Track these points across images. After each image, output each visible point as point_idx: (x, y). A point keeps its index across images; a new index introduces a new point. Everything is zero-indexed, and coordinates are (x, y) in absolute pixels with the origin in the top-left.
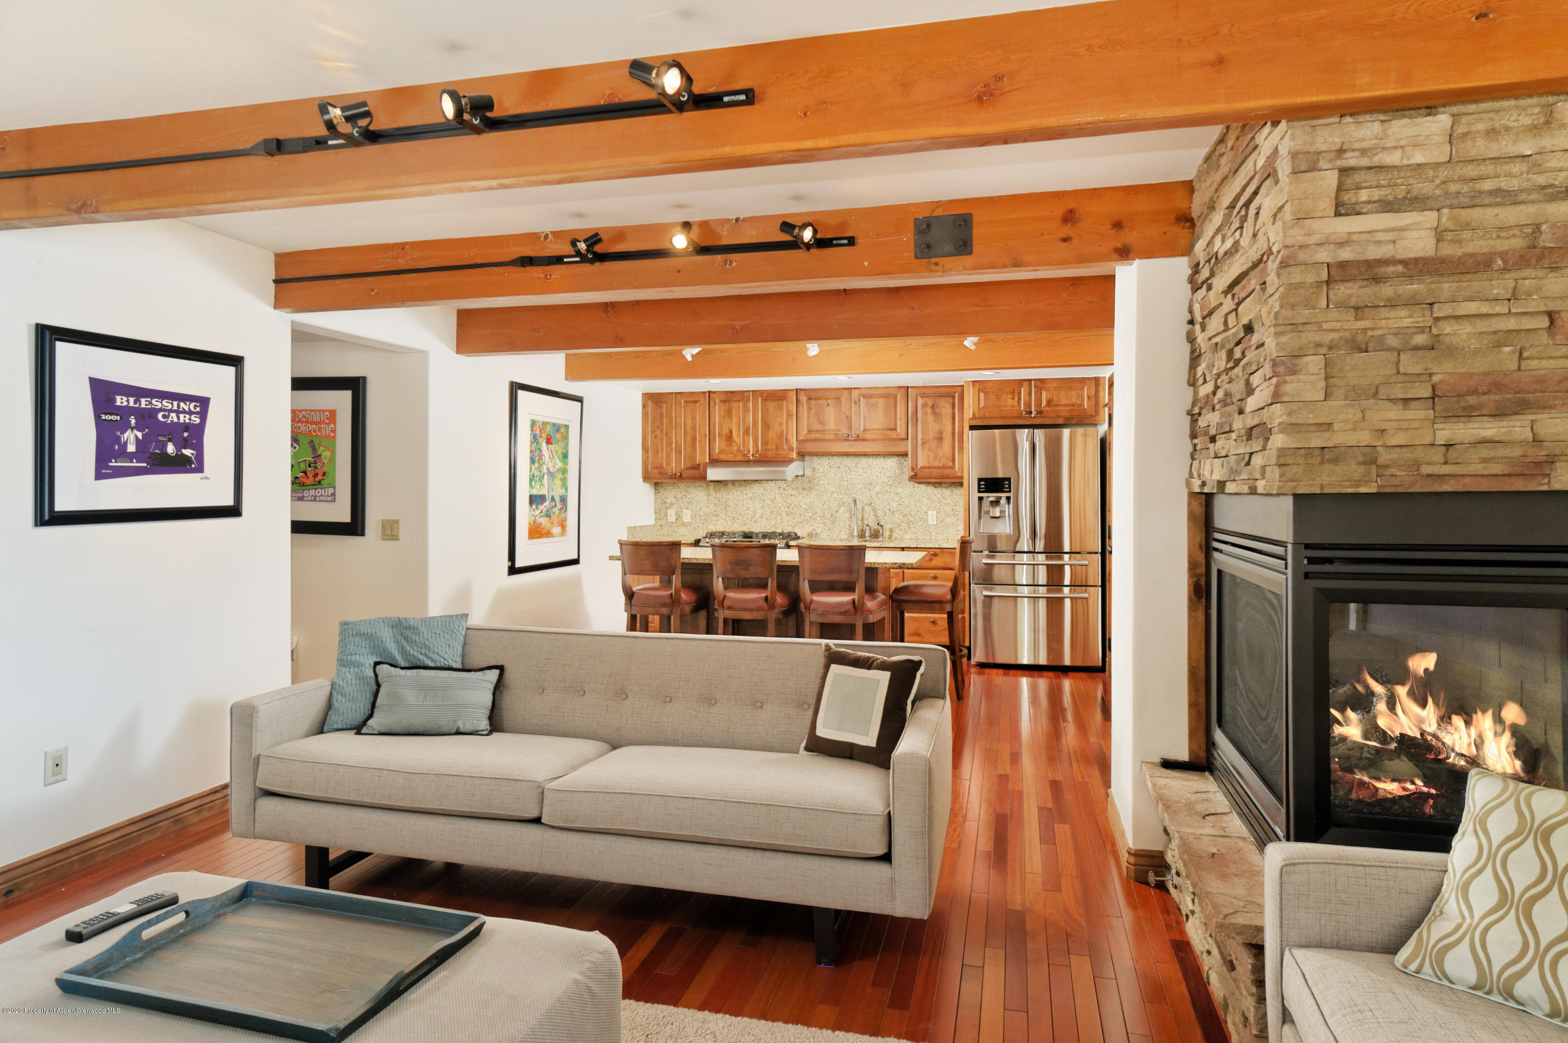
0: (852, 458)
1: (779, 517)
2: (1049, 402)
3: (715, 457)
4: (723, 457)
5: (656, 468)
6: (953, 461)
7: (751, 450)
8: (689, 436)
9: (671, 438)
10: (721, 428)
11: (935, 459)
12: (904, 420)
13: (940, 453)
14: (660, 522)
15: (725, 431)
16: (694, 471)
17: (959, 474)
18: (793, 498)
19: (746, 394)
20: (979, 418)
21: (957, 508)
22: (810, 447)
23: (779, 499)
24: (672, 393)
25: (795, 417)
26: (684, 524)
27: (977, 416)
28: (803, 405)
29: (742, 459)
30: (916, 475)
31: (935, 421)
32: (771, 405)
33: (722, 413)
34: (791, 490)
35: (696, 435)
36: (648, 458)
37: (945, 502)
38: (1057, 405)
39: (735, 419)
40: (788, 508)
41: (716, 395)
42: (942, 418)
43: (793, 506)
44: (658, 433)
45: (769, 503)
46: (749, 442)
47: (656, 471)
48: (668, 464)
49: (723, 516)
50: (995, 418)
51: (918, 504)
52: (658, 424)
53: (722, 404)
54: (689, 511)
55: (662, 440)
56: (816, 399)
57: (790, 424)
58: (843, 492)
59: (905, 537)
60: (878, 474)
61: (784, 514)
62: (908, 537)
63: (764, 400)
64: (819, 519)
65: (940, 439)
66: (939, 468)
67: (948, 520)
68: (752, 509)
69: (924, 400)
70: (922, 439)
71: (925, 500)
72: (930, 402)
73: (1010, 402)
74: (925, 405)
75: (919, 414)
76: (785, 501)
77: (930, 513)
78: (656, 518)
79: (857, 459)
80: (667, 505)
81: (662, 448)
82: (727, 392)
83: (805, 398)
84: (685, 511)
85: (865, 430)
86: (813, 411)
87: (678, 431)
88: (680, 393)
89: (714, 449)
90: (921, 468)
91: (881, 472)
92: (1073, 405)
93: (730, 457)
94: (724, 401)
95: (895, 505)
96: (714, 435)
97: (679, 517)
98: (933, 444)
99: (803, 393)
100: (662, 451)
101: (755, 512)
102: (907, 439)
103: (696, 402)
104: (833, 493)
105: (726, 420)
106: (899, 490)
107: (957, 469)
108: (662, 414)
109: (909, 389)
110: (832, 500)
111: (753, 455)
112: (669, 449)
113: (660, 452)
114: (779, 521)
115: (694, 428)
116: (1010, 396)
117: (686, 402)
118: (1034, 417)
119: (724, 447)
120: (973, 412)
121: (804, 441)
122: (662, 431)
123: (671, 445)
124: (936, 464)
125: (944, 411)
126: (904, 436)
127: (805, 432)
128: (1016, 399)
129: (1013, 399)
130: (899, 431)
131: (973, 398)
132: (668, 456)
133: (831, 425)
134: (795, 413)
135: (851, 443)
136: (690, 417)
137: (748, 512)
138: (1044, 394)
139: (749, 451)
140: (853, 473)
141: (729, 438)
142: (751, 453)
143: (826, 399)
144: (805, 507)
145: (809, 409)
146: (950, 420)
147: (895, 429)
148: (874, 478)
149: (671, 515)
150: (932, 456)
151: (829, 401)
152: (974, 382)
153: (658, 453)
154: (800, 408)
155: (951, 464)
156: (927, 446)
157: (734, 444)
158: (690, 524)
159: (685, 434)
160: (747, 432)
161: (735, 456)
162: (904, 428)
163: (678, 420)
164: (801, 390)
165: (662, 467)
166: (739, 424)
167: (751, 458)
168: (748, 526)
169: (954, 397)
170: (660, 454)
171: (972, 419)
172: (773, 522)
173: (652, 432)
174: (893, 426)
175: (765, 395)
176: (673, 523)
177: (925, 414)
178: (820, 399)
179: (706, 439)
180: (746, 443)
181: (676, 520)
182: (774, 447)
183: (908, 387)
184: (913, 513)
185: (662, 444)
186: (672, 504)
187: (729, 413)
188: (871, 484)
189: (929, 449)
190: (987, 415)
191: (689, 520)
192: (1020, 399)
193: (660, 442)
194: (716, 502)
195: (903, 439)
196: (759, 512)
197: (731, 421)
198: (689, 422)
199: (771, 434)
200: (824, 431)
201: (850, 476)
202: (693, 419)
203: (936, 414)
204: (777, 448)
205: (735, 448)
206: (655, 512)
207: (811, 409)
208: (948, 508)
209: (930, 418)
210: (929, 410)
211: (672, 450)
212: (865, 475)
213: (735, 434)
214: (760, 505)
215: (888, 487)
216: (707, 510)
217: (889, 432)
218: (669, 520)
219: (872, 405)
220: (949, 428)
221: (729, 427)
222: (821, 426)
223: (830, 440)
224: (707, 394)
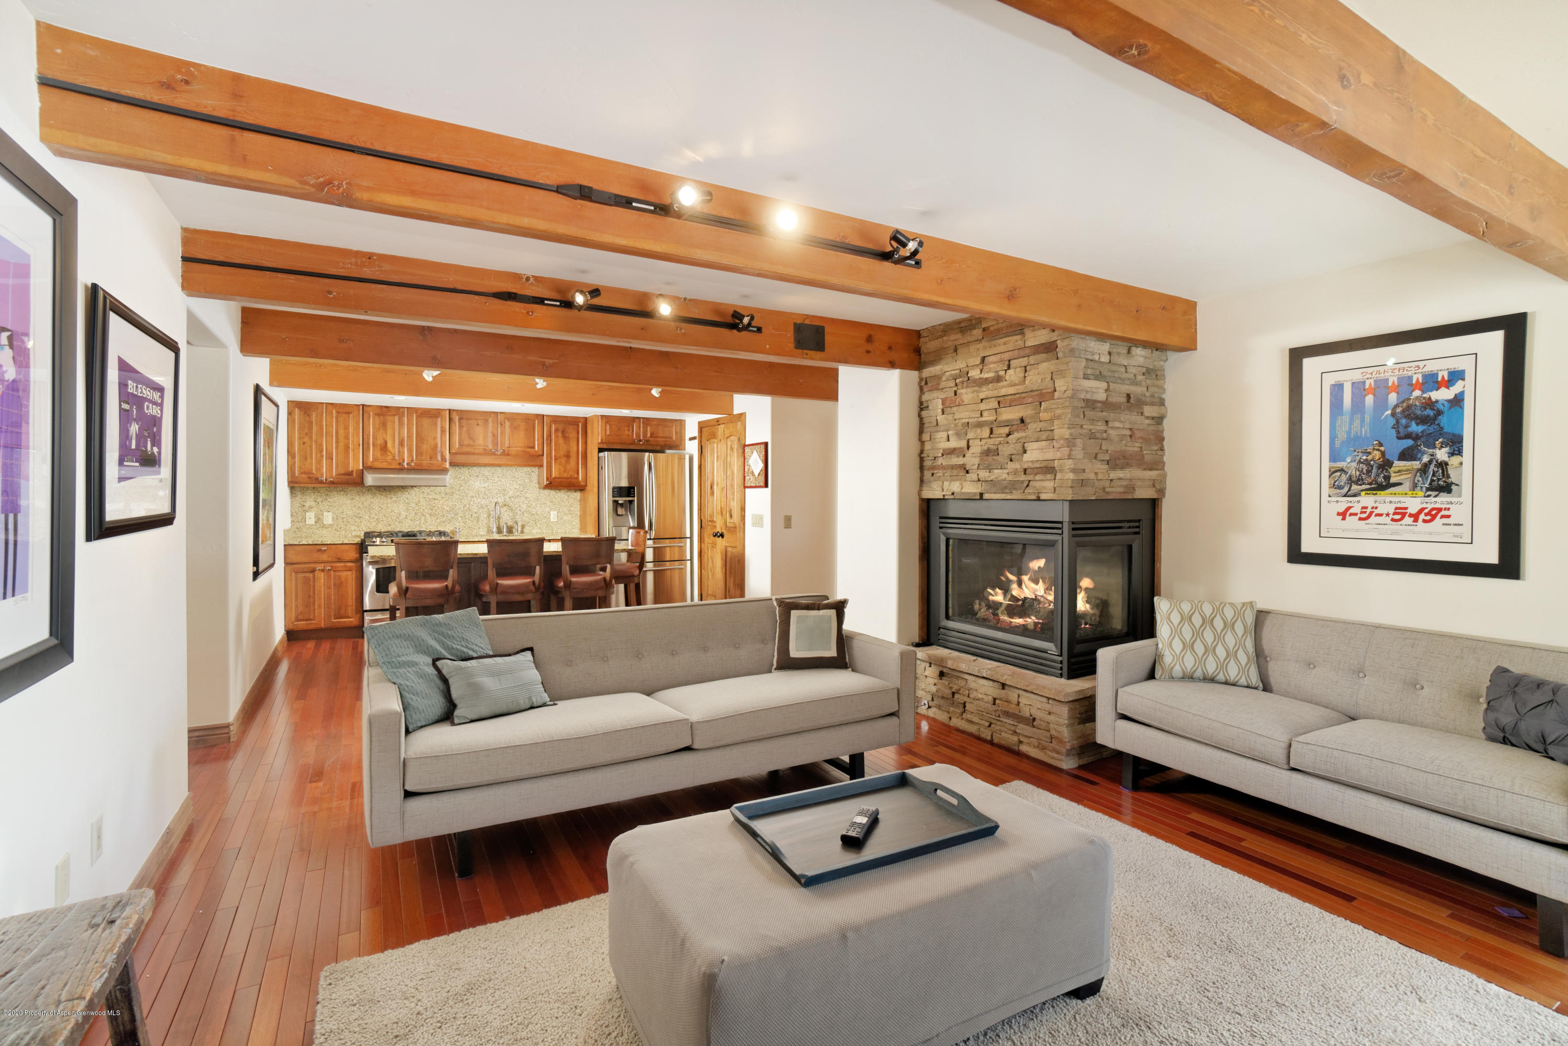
0: (488, 468)
1: (423, 518)
2: (652, 434)
3: (369, 464)
4: (378, 465)
5: (305, 473)
6: (578, 473)
7: (406, 459)
8: (341, 444)
9: (321, 445)
10: (375, 438)
11: (564, 471)
12: (541, 440)
13: (569, 467)
14: (296, 525)
15: (380, 441)
16: (347, 477)
17: (582, 484)
18: (436, 502)
19: (401, 410)
20: (606, 443)
21: (572, 509)
22: (462, 459)
23: (423, 502)
24: (323, 403)
25: (448, 433)
26: (324, 526)
27: (604, 441)
28: (455, 424)
29: (398, 467)
30: (551, 483)
31: (564, 443)
32: (426, 422)
33: (377, 426)
35: (349, 443)
36: (295, 463)
37: (563, 504)
38: (656, 437)
39: (390, 431)
40: (432, 510)
41: (370, 408)
42: (569, 441)
43: (436, 508)
44: (306, 439)
45: (414, 505)
46: (404, 453)
47: (304, 476)
48: (319, 469)
49: (367, 517)
50: (618, 443)
51: (543, 506)
52: (306, 431)
53: (377, 417)
54: (330, 514)
55: (311, 447)
56: (468, 419)
57: (443, 438)
58: (481, 496)
59: (533, 531)
63: (419, 417)
64: (460, 519)
65: (568, 456)
66: (568, 478)
67: (565, 518)
69: (558, 425)
70: (555, 455)
71: (548, 502)
72: (561, 428)
73: (626, 433)
74: (556, 430)
75: (553, 437)
76: (429, 504)
77: (552, 513)
78: (292, 522)
79: (493, 469)
80: (305, 508)
81: (311, 454)
82: (381, 407)
83: (457, 418)
84: (325, 513)
85: (509, 447)
86: (464, 429)
87: (329, 440)
88: (332, 404)
89: (368, 457)
90: (554, 478)
91: (511, 480)
92: (666, 437)
93: (384, 465)
94: (379, 415)
95: (524, 506)
96: (368, 444)
97: (318, 520)
98: (563, 460)
99: (455, 413)
100: (311, 457)
101: (400, 514)
102: (543, 455)
103: (349, 413)
104: (472, 497)
105: (381, 431)
106: (537, 496)
107: (580, 479)
108: (311, 423)
109: (545, 417)
111: (408, 464)
112: (318, 455)
113: (308, 457)
114: (423, 521)
115: (347, 437)
116: (626, 428)
117: (338, 412)
118: (642, 444)
119: (379, 456)
120: (602, 438)
121: (456, 454)
122: (311, 438)
123: (322, 451)
124: (565, 475)
125: (571, 436)
126: (540, 453)
127: (457, 446)
128: (631, 430)
129: (629, 430)
130: (536, 449)
131: (600, 428)
132: (319, 462)
133: (480, 441)
134: (448, 430)
135: (497, 456)
136: (342, 427)
137: (393, 514)
138: (649, 428)
139: (404, 460)
140: (491, 481)
141: (384, 448)
142: (406, 462)
143: (476, 419)
144: (448, 509)
145: (461, 427)
146: (576, 443)
147: (534, 447)
149: (311, 518)
150: (562, 469)
151: (479, 422)
152: (602, 416)
153: (306, 459)
154: (453, 425)
155: (576, 476)
156: (558, 461)
157: (389, 454)
158: (331, 526)
159: (337, 442)
160: (401, 443)
161: (389, 464)
162: (541, 447)
163: (329, 429)
164: (454, 411)
165: (310, 474)
166: (394, 436)
167: (406, 467)
168: (392, 526)
169: (578, 426)
170: (309, 460)
171: (601, 443)
172: (418, 523)
173: (300, 438)
174: (532, 445)
175: (419, 412)
176: (312, 525)
177: (556, 436)
178: (470, 419)
179: (359, 448)
180: (401, 453)
181: (316, 522)
183: (543, 416)
184: (539, 513)
185: (311, 450)
186: (311, 507)
187: (384, 425)
189: (560, 464)
190: (612, 441)
191: (331, 522)
192: (633, 431)
193: (308, 449)
194: (360, 505)
196: (404, 514)
197: (386, 433)
198: (341, 431)
199: (425, 447)
200: (474, 446)
201: (487, 483)
202: (346, 428)
203: (565, 438)
204: (430, 459)
205: (390, 457)
206: (291, 515)
207: (463, 427)
208: (566, 509)
209: (561, 441)
210: (560, 434)
211: (322, 456)
212: (500, 483)
213: (389, 445)
214: (405, 508)
215: (519, 493)
216: (350, 513)
217: (529, 450)
218: (307, 523)
219: (514, 428)
220: (575, 449)
221: (384, 439)
222: (471, 442)
223: (479, 454)
224: (361, 407)
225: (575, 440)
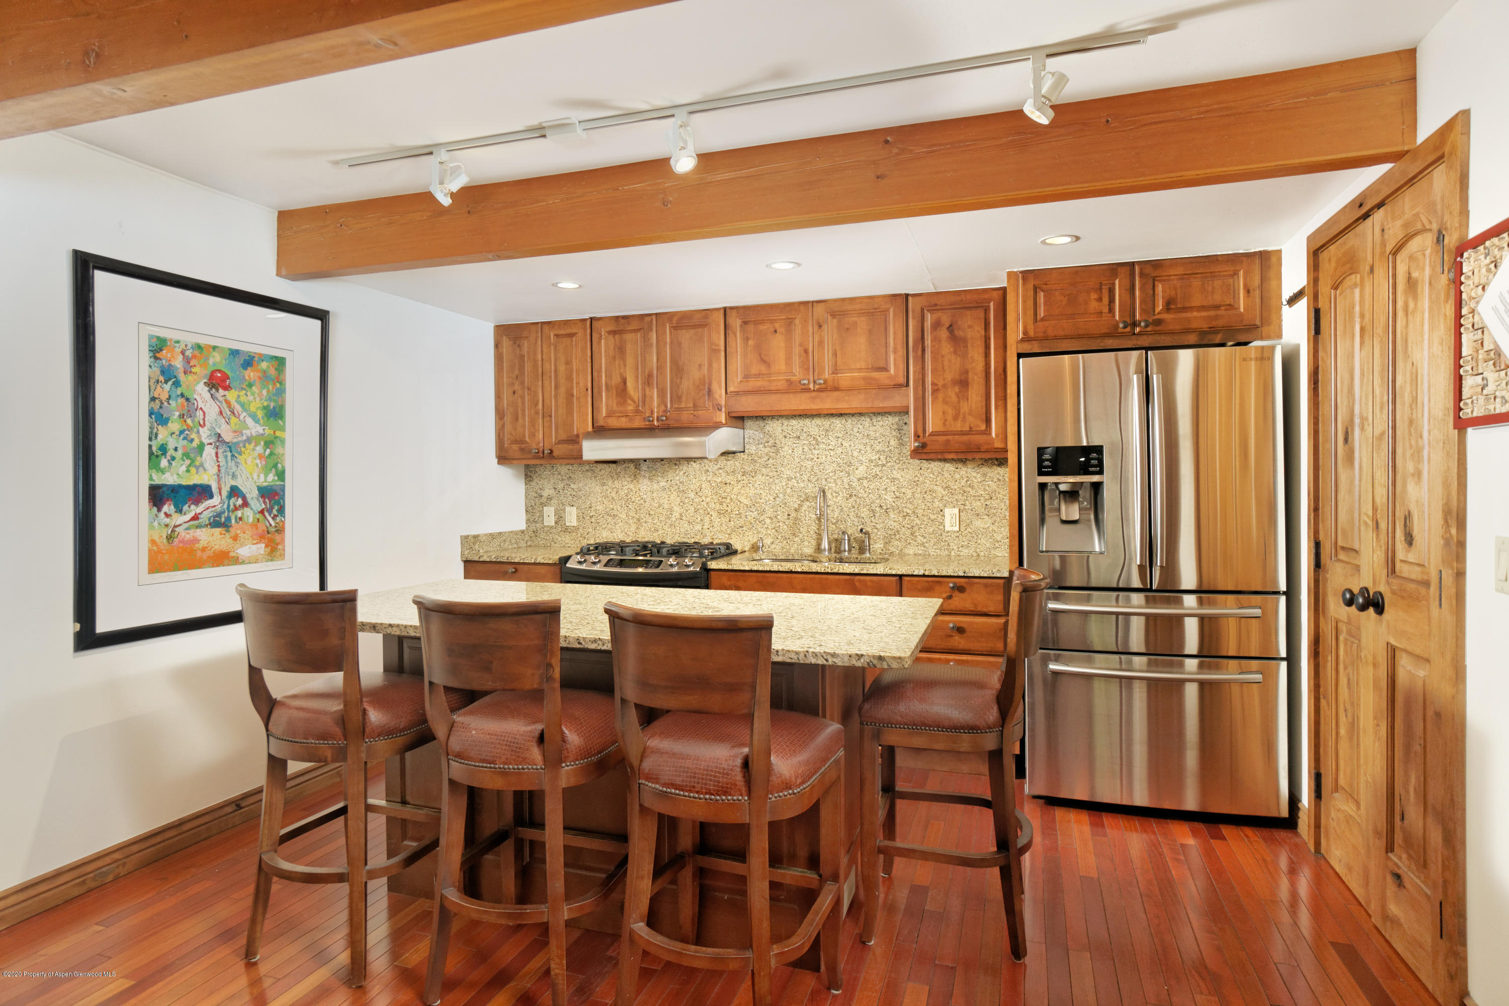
0: (818, 421)
1: (707, 519)
2: (1169, 305)
3: (601, 423)
4: (614, 423)
5: (516, 442)
6: (988, 421)
7: (656, 410)
8: (562, 390)
9: (536, 394)
10: (609, 376)
11: (956, 418)
12: (901, 352)
13: (965, 408)
14: (533, 527)
15: (616, 380)
16: (571, 447)
17: (998, 444)
18: (728, 488)
19: (647, 319)
20: (1037, 337)
21: (994, 503)
22: (747, 405)
23: (707, 489)
24: (537, 323)
25: (723, 354)
26: (566, 530)
27: (1031, 334)
28: (735, 335)
29: (642, 425)
30: (924, 446)
31: (955, 352)
32: (686, 336)
33: (611, 352)
34: (724, 475)
35: (572, 388)
36: (503, 426)
37: (972, 492)
38: (1185, 309)
39: (630, 361)
40: (721, 504)
41: (601, 322)
42: (966, 347)
43: (728, 500)
44: (517, 387)
45: (692, 495)
46: (652, 398)
47: (515, 447)
48: (533, 435)
49: (623, 516)
50: (1066, 337)
51: (928, 497)
52: (518, 372)
53: (611, 337)
54: (574, 510)
55: (523, 398)
56: (756, 323)
57: (715, 365)
58: (805, 477)
59: (906, 551)
60: (861, 446)
61: (714, 514)
62: (911, 552)
63: (675, 328)
64: (768, 521)
65: (963, 383)
66: (962, 433)
67: (978, 523)
68: (666, 506)
69: (937, 315)
70: (933, 384)
71: (940, 489)
72: (946, 320)
73: (1094, 305)
74: (936, 325)
75: (928, 342)
76: (716, 494)
77: (948, 512)
78: (528, 521)
79: (826, 423)
80: (544, 500)
81: (523, 410)
82: (617, 318)
83: (739, 322)
84: (568, 509)
85: (836, 372)
86: (751, 342)
87: (546, 383)
88: (549, 323)
89: (599, 411)
90: (931, 435)
91: (865, 445)
92: (1217, 307)
93: (623, 422)
94: (613, 333)
95: (889, 498)
96: (600, 388)
97: (560, 519)
98: (952, 393)
99: (734, 313)
100: (524, 415)
101: (671, 510)
102: (907, 385)
103: (571, 335)
104: (790, 479)
105: (617, 362)
106: (896, 474)
107: (994, 435)
108: (522, 357)
109: (910, 299)
110: (789, 491)
111: (658, 419)
112: (533, 411)
113: (520, 416)
115: (569, 378)
116: (1094, 296)
117: (557, 336)
118: (1139, 334)
119: (615, 408)
120: (1025, 328)
121: (737, 393)
122: (523, 383)
123: (537, 404)
124: (959, 426)
125: (970, 334)
126: (902, 380)
127: (740, 378)
128: (1106, 300)
129: (1100, 300)
130: (892, 371)
131: (1024, 302)
132: (533, 423)
133: (780, 365)
134: (723, 348)
135: (814, 394)
136: (563, 360)
137: (660, 510)
138: (1159, 288)
139: (652, 412)
140: (823, 446)
141: (622, 391)
142: (655, 415)
143: (772, 321)
144: (746, 502)
145: (746, 339)
146: (982, 350)
147: (885, 369)
148: (855, 454)
149: (549, 516)
150: (950, 412)
151: (777, 325)
152: (1025, 273)
153: (517, 419)
154: (731, 339)
155: (983, 427)
156: (940, 396)
157: (630, 402)
158: (576, 529)
159: (556, 387)
160: (648, 381)
161: (631, 420)
162: (902, 366)
163: (547, 366)
164: (732, 308)
165: (523, 442)
166: (637, 369)
167: (656, 423)
168: (660, 532)
169: (987, 310)
170: (520, 421)
171: (1023, 340)
172: (699, 527)
173: (510, 385)
174: (881, 364)
175: (675, 320)
176: (552, 527)
177: (937, 340)
178: (762, 322)
179: (586, 395)
180: (647, 400)
181: (556, 523)
182: (691, 405)
183: (907, 295)
184: (920, 512)
185: (523, 403)
186: (550, 499)
187: (621, 350)
188: (850, 465)
189: (945, 402)
190: (1051, 333)
191: (575, 523)
192: (1112, 301)
193: (520, 401)
194: (613, 494)
195: (900, 386)
196: (677, 510)
197: (625, 365)
198: (562, 368)
199: (686, 385)
200: (770, 374)
201: (816, 452)
202: (568, 363)
203: (957, 341)
204: (695, 406)
205: (630, 408)
206: (527, 511)
207: (748, 339)
208: (978, 503)
209: (947, 348)
210: (944, 334)
211: (537, 414)
212: (838, 450)
213: (630, 384)
214: (678, 499)
215: (877, 469)
216: (600, 508)
217: (876, 375)
218: (546, 524)
219: (845, 331)
220: (980, 365)
221: (621, 374)
222: (763, 369)
223: (777, 392)
224: (588, 323)
225: (980, 345)
